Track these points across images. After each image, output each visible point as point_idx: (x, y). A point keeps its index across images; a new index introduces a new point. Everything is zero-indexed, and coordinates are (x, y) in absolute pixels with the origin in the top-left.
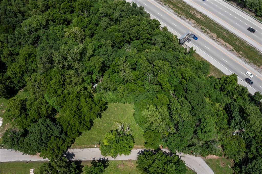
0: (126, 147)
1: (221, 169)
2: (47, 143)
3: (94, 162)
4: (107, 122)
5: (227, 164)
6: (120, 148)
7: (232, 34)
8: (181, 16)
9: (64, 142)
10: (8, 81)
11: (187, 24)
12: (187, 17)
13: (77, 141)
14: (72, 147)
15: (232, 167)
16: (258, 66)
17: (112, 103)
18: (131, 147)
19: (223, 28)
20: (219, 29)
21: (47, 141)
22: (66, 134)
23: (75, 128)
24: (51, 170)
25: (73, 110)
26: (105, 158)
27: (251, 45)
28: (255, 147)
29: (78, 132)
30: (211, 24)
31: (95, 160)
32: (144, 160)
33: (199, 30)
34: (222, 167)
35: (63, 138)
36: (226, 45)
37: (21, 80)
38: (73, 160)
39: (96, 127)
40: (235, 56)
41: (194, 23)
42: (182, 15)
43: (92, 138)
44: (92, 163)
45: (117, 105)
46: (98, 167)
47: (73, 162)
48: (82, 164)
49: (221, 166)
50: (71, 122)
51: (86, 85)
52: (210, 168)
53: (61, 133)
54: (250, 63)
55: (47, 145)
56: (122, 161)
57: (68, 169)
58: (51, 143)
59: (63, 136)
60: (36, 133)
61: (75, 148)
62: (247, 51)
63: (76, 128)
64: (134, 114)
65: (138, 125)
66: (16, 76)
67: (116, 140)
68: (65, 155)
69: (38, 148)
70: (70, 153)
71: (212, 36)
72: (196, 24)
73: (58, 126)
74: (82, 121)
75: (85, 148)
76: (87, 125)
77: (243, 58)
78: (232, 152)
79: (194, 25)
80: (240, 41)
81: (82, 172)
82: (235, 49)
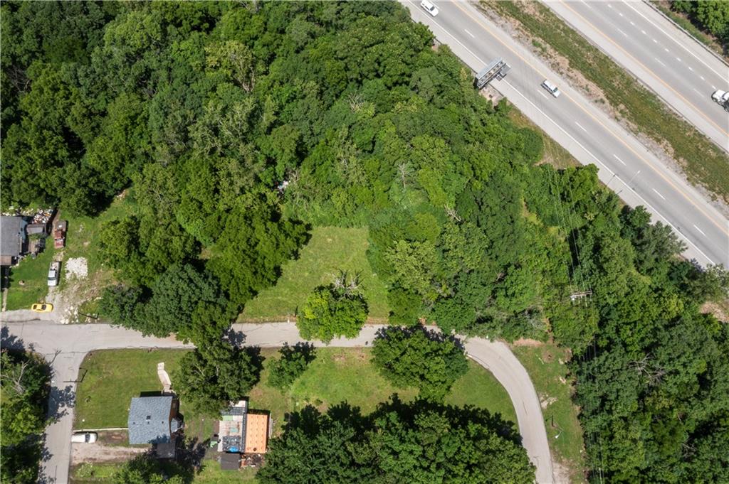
0: (350, 323)
1: (543, 367)
2: (190, 316)
3: (286, 349)
4: (310, 268)
5: (557, 357)
6: (337, 325)
7: (607, 57)
8: (486, 8)
9: (224, 311)
10: (93, 180)
11: (499, 30)
12: (502, 11)
13: (248, 308)
14: (238, 320)
15: (566, 364)
16: (657, 142)
17: (321, 227)
18: (361, 322)
19: (586, 41)
20: (577, 45)
21: (191, 311)
22: (227, 296)
23: (244, 284)
24: (203, 366)
25: (241, 249)
26: (307, 343)
27: (648, 89)
28: (615, 324)
29: (251, 290)
30: (559, 31)
31: (287, 347)
32: (386, 350)
33: (528, 48)
34: (545, 363)
35: (222, 303)
36: (589, 87)
37: (117, 175)
38: (242, 345)
39: (287, 279)
40: (605, 117)
41: (518, 29)
42: (489, 6)
43: (280, 302)
44: (281, 351)
45: (332, 230)
46: (294, 361)
47: (242, 350)
48: (262, 354)
49: (544, 360)
50: (236, 272)
51: (263, 190)
52: (522, 363)
53: (217, 294)
54: (640, 134)
55: (191, 319)
56: (342, 349)
57: (235, 364)
58: (199, 314)
59: (222, 300)
60: (168, 295)
61: (245, 322)
62: (638, 103)
63: (246, 283)
64: (368, 252)
65: (375, 274)
66: (107, 167)
67: (330, 309)
68: (226, 337)
69: (174, 324)
70: (236, 331)
71: (558, 64)
72: (522, 31)
73: (210, 280)
74: (259, 270)
75: (266, 322)
76: (269, 276)
77: (623, 119)
78: (568, 334)
79: (515, 34)
80: (623, 76)
81: (263, 368)
82: (608, 98)
